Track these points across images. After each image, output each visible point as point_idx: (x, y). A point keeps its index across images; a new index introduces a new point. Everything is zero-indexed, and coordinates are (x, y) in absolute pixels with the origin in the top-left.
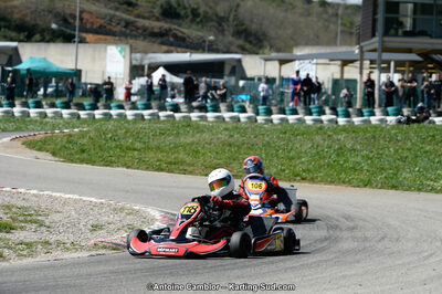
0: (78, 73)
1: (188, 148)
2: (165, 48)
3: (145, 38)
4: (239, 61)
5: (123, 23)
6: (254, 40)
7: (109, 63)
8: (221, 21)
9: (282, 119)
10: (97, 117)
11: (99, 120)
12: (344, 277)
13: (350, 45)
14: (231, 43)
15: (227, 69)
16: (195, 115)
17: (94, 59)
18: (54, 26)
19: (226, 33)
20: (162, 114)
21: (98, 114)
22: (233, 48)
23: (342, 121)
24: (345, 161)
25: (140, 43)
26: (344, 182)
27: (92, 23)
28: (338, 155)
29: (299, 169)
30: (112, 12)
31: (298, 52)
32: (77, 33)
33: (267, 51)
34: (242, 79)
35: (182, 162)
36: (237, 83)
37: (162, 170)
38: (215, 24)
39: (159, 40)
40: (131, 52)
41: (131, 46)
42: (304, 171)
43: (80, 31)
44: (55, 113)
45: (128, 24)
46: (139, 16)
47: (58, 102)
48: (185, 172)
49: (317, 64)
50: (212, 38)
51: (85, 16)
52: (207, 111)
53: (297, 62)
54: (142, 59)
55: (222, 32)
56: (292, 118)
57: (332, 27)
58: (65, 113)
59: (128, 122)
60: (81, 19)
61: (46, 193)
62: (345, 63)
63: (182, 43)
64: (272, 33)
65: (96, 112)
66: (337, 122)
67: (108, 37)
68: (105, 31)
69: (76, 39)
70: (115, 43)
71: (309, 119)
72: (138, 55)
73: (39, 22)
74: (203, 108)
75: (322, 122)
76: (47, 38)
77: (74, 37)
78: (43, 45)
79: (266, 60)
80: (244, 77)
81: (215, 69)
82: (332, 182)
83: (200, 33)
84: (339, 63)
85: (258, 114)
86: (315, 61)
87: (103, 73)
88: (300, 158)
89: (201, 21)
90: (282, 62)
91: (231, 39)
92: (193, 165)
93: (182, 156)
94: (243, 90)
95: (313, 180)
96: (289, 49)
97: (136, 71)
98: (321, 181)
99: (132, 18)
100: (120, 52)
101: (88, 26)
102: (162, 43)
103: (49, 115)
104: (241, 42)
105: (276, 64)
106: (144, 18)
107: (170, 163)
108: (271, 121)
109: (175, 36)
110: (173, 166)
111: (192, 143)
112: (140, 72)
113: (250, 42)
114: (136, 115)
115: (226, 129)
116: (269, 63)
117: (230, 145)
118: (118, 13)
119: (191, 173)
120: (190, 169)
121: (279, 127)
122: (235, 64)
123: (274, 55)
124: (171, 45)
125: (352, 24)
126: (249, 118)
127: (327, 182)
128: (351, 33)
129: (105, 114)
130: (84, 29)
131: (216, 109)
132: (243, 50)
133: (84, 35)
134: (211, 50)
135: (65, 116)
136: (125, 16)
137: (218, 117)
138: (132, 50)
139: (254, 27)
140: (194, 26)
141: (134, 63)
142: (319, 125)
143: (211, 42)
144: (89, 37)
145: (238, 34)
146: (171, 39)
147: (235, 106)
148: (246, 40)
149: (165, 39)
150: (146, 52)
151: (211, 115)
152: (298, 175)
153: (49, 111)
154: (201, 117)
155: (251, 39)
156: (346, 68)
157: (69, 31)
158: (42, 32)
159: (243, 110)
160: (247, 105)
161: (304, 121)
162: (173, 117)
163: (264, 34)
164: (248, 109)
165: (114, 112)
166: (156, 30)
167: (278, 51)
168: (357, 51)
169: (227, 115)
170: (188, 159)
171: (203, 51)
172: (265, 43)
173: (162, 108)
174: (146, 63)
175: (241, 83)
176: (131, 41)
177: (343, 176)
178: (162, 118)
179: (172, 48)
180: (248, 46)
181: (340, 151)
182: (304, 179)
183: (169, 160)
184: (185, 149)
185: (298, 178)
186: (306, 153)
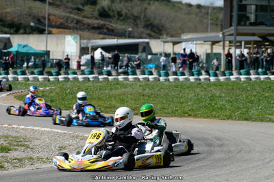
0: (48, 53)
1: (117, 98)
2: (102, 36)
3: (89, 30)
4: (148, 43)
5: (75, 22)
6: (156, 30)
7: (67, 46)
8: (136, 18)
9: (175, 79)
10: (60, 80)
11: (62, 81)
12: (217, 176)
13: (217, 31)
14: (142, 32)
15: (140, 49)
16: (121, 78)
17: (57, 44)
18: (32, 24)
19: (139, 26)
20: (100, 77)
21: (61, 78)
22: (144, 35)
23: (212, 79)
24: (215, 104)
25: (86, 34)
26: (215, 117)
27: (56, 22)
28: (211, 100)
29: (187, 109)
30: (68, 15)
31: (184, 37)
32: (46, 28)
33: (165, 36)
34: (150, 54)
35: (114, 107)
36: (147, 57)
38: (132, 20)
39: (98, 31)
40: (80, 39)
41: (80, 36)
42: (190, 110)
43: (48, 27)
44: (34, 78)
45: (78, 22)
46: (84, 17)
47: (36, 71)
49: (196, 44)
50: (130, 29)
51: (52, 17)
52: (128, 75)
53: (184, 43)
54: (87, 43)
55: (137, 25)
56: (181, 78)
57: (205, 21)
58: (40, 77)
59: (80, 82)
60: (49, 20)
61: (30, 127)
62: (214, 43)
63: (112, 33)
64: (168, 25)
65: (60, 77)
66: (209, 80)
67: (66, 30)
68: (65, 27)
69: (46, 32)
70: (70, 34)
71: (192, 78)
72: (85, 41)
73: (22, 22)
74: (126, 73)
75: (200, 80)
76: (28, 32)
77: (45, 30)
78: (25, 36)
79: (165, 42)
80: (151, 53)
81: (133, 48)
82: (207, 117)
83: (123, 27)
84: (210, 43)
85: (160, 76)
86: (195, 42)
87: (64, 52)
88: (187, 102)
89: (123, 19)
90: (175, 43)
91: (142, 30)
93: (114, 103)
94: (150, 61)
95: (195, 116)
96: (179, 35)
97: (84, 51)
98: (201, 117)
99: (80, 18)
100: (74, 39)
101: (54, 23)
102: (100, 33)
103: (31, 79)
104: (148, 31)
105: (171, 44)
106: (88, 18)
107: (107, 107)
108: (169, 80)
109: (107, 29)
110: (109, 109)
111: (120, 95)
112: (86, 52)
113: (154, 32)
114: (84, 78)
115: (141, 86)
116: (166, 44)
117: (143, 95)
118: (72, 15)
121: (174, 83)
122: (145, 45)
123: (169, 39)
124: (105, 34)
125: (217, 19)
126: (155, 78)
127: (204, 117)
128: (217, 25)
129: (65, 78)
130: (51, 26)
131: (134, 73)
132: (150, 36)
133: (51, 29)
134: (130, 37)
135: (40, 80)
136: (76, 17)
137: (135, 78)
138: (81, 38)
139: (156, 22)
140: (119, 22)
141: (82, 46)
142: (198, 82)
143: (130, 33)
144: (54, 30)
145: (146, 26)
146: (105, 31)
147: (146, 71)
148: (152, 30)
149: (101, 31)
150: (90, 39)
151: (131, 77)
152: (186, 113)
153: (31, 77)
154: (125, 79)
155: (155, 29)
156: (214, 46)
157: (41, 27)
158: (25, 28)
159: (151, 73)
160: (153, 70)
161: (189, 80)
162: (107, 78)
163: (163, 26)
164: (154, 73)
165: (71, 76)
166: (96, 25)
167: (172, 36)
168: (221, 36)
169: (141, 77)
171: (125, 38)
172: (164, 32)
173: (101, 73)
174: (90, 46)
175: (149, 57)
176: (80, 32)
177: (214, 113)
178: (101, 80)
179: (106, 36)
180: (153, 34)
181: (212, 98)
182: (190, 115)
183: (106, 105)
184: (115, 98)
185: (186, 115)
186: (191, 99)
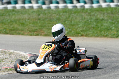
26: (104, 36)
29: (79, 30)
35: (17, 29)
37: (7, 34)
42: (82, 31)
48: (19, 34)
82: (97, 36)
92: (22, 30)
95: (87, 35)
98: (91, 36)
107: (11, 30)
110: (13, 32)
119: (23, 34)
120: (22, 32)
152: (79, 33)
170: (20, 28)
177: (103, 32)
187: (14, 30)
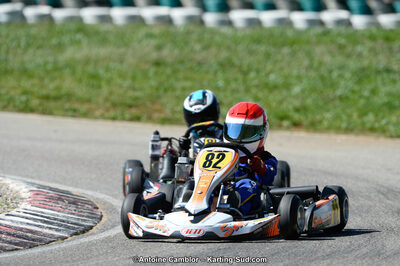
1: (79, 69)
9: (249, 21)
16: (89, 14)
20: (29, 11)
23: (359, 21)
24: (373, 92)
26: (372, 130)
28: (359, 82)
29: (288, 106)
35: (69, 96)
37: (32, 111)
42: (297, 110)
48: (75, 113)
52: (111, 6)
56: (268, 18)
66: (350, 24)
71: (299, 19)
75: (321, 23)
82: (348, 130)
85: (204, 9)
88: (287, 86)
92: (89, 101)
93: (68, 84)
95: (314, 126)
98: (328, 129)
107: (47, 98)
108: (230, 23)
110: (52, 104)
111: (87, 61)
115: (150, 36)
119: (85, 115)
120: (84, 108)
121: (248, 32)
126: (190, 19)
127: (338, 130)
137: (131, 18)
142: (318, 30)
151: (118, 13)
152: (282, 118)
154: (101, 17)
161: (290, 23)
162: (49, 18)
169: (148, 13)
170: (81, 91)
173: (30, 2)
177: (370, 118)
178: (30, 21)
182: (296, 125)
183: (44, 92)
184: (73, 72)
185: (286, 123)
186: (299, 78)
187: (57, 98)
